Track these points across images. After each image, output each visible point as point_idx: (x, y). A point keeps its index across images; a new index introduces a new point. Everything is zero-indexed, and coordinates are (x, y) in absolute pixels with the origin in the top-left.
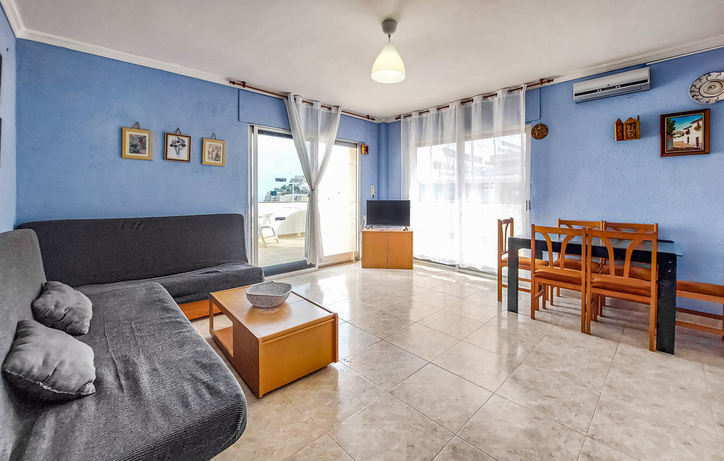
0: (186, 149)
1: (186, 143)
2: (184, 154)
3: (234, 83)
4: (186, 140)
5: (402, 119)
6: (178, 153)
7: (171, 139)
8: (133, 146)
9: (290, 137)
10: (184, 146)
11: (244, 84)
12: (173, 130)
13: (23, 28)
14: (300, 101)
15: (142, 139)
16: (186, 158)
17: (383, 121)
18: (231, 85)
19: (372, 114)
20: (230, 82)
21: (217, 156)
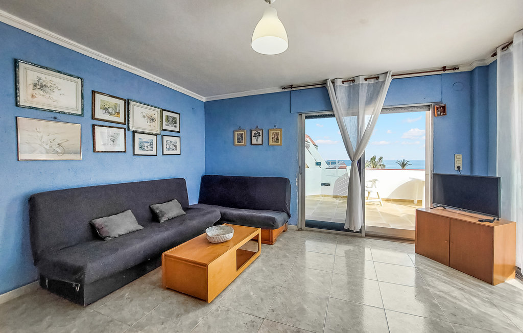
0: (261, 136)
1: (261, 134)
2: (260, 142)
3: (284, 88)
4: (260, 132)
5: (499, 52)
6: (257, 140)
7: (254, 132)
8: (238, 139)
9: (333, 116)
10: (259, 135)
11: (291, 86)
12: (254, 128)
13: (204, 98)
14: (339, 83)
15: (242, 135)
16: (261, 143)
17: (475, 65)
18: (283, 90)
19: (449, 63)
20: (282, 89)
21: (277, 139)
